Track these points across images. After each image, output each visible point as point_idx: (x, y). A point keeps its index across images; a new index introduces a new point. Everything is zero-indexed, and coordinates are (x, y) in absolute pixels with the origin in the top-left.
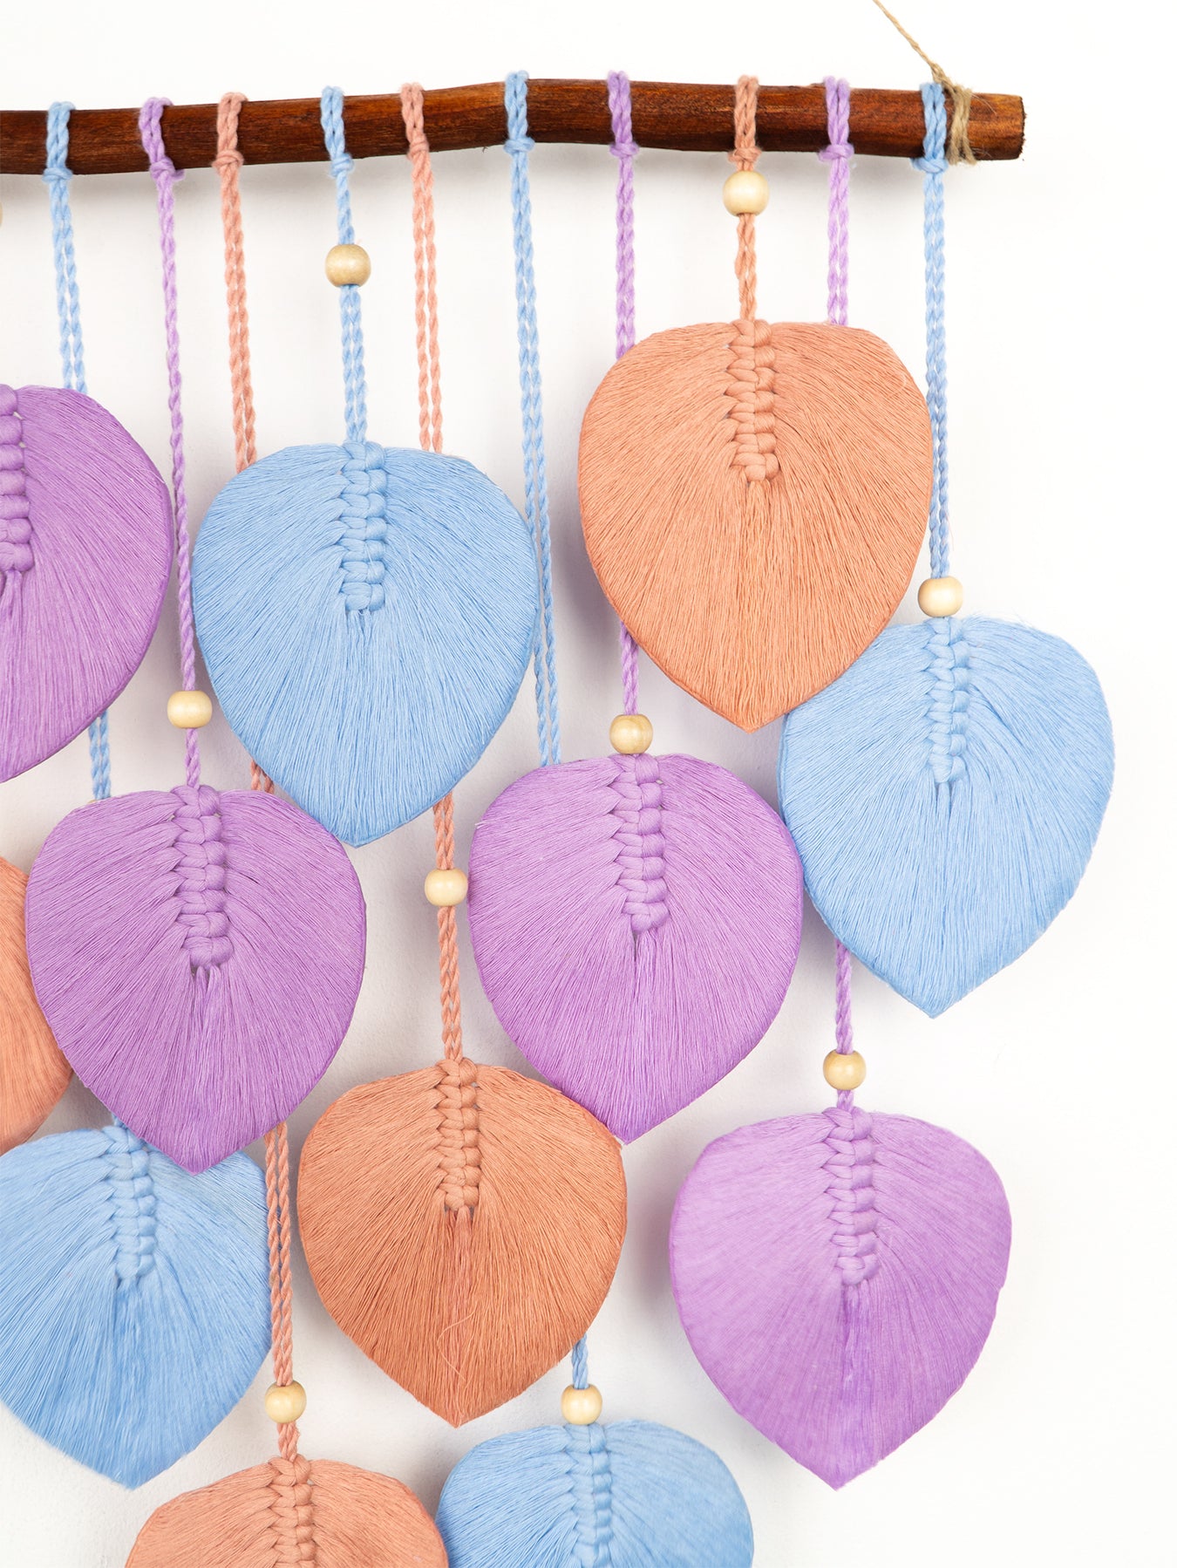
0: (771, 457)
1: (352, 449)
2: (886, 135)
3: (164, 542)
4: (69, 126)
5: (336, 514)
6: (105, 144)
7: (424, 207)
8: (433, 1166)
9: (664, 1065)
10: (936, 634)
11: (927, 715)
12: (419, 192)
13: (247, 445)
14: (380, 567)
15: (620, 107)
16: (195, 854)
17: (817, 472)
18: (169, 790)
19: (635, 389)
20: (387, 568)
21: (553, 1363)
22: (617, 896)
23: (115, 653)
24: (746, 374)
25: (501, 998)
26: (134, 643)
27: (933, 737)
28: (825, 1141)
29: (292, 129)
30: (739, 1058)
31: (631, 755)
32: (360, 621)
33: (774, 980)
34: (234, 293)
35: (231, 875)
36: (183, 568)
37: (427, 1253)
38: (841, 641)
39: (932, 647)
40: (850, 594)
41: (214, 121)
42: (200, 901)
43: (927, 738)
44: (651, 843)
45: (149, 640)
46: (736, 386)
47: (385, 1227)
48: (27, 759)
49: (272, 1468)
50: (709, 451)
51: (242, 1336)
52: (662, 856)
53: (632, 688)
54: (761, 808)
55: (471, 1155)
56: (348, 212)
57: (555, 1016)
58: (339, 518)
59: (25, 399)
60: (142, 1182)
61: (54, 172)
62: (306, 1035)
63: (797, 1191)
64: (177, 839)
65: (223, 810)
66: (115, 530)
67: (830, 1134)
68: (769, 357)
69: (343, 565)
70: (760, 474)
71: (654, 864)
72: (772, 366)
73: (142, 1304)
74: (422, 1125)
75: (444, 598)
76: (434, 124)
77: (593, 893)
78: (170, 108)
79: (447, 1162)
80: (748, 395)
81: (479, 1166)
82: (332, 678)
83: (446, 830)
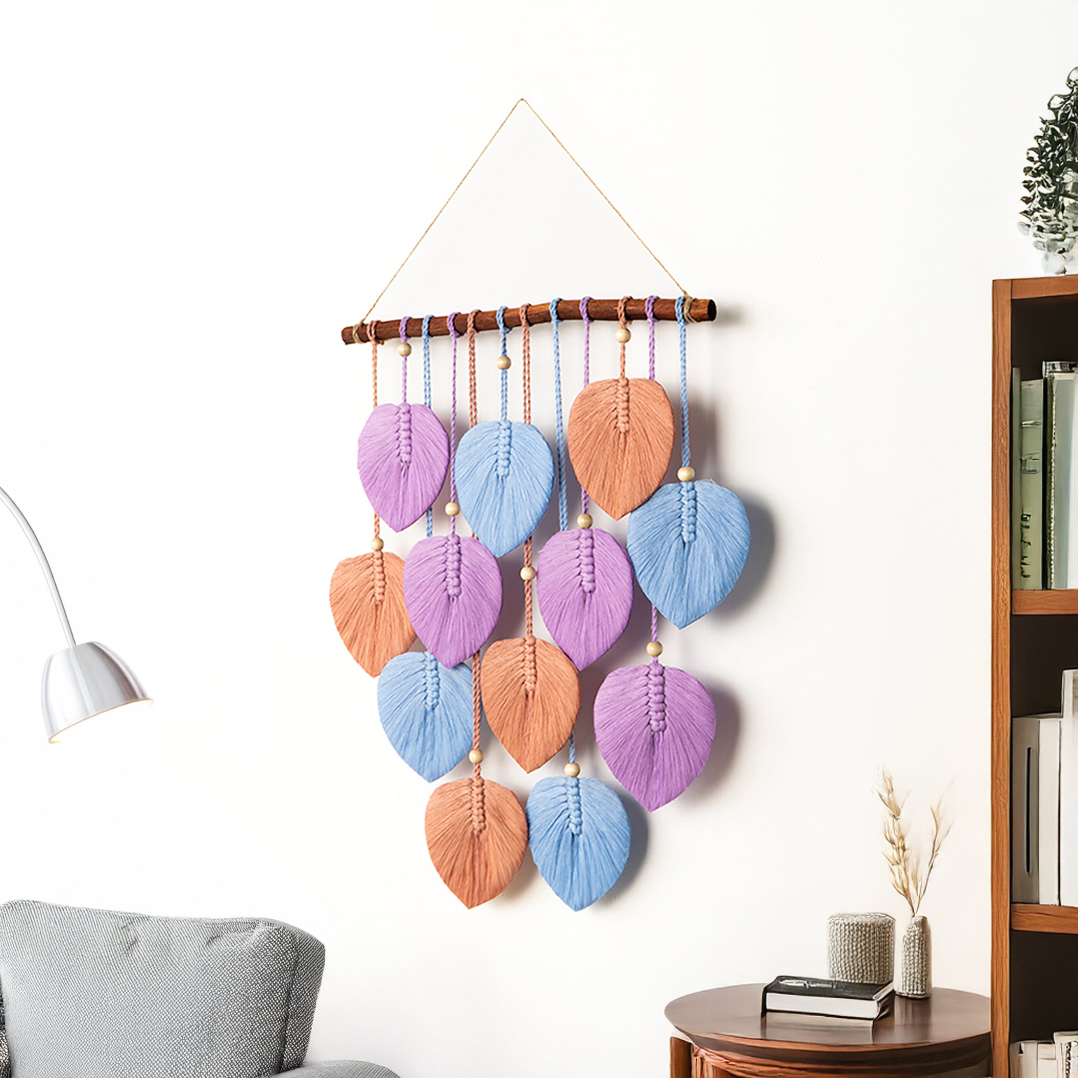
0: (627, 424)
1: (501, 423)
2: (666, 315)
3: (447, 454)
4: (429, 322)
6: (439, 327)
7: (526, 341)
8: (521, 674)
9: (591, 643)
10: (683, 487)
11: (680, 517)
12: (525, 337)
13: (474, 421)
14: (507, 462)
15: (582, 309)
16: (451, 558)
17: (640, 430)
18: (445, 535)
19: (585, 401)
20: (510, 462)
21: (556, 751)
22: (579, 578)
23: (431, 489)
24: (620, 396)
25: (545, 614)
26: (436, 486)
27: (683, 525)
28: (647, 675)
29: (489, 321)
30: (614, 640)
31: (584, 528)
32: (501, 480)
33: (624, 611)
34: (471, 372)
35: (462, 566)
36: (452, 461)
37: (519, 707)
38: (643, 488)
39: (681, 492)
40: (647, 473)
41: (466, 319)
42: (451, 574)
43: (680, 525)
44: (589, 560)
45: (442, 486)
46: (617, 400)
47: (506, 695)
48: (406, 524)
49: (471, 779)
50: (608, 423)
51: (464, 732)
52: (593, 565)
53: (585, 505)
54: (619, 548)
55: (533, 671)
56: (505, 345)
57: (559, 621)
58: (497, 445)
59: (412, 408)
60: (435, 672)
61: (424, 337)
62: (482, 623)
63: (637, 693)
64: (446, 552)
65: (461, 542)
66: (433, 450)
67: (649, 673)
68: (627, 390)
69: (497, 461)
70: (623, 430)
71: (590, 568)
72: (628, 393)
73: (434, 716)
74: (518, 658)
75: (525, 472)
76: (529, 317)
77: (571, 577)
78: (456, 315)
79: (526, 673)
80: (620, 403)
81: (536, 676)
82: (492, 499)
83: (528, 553)
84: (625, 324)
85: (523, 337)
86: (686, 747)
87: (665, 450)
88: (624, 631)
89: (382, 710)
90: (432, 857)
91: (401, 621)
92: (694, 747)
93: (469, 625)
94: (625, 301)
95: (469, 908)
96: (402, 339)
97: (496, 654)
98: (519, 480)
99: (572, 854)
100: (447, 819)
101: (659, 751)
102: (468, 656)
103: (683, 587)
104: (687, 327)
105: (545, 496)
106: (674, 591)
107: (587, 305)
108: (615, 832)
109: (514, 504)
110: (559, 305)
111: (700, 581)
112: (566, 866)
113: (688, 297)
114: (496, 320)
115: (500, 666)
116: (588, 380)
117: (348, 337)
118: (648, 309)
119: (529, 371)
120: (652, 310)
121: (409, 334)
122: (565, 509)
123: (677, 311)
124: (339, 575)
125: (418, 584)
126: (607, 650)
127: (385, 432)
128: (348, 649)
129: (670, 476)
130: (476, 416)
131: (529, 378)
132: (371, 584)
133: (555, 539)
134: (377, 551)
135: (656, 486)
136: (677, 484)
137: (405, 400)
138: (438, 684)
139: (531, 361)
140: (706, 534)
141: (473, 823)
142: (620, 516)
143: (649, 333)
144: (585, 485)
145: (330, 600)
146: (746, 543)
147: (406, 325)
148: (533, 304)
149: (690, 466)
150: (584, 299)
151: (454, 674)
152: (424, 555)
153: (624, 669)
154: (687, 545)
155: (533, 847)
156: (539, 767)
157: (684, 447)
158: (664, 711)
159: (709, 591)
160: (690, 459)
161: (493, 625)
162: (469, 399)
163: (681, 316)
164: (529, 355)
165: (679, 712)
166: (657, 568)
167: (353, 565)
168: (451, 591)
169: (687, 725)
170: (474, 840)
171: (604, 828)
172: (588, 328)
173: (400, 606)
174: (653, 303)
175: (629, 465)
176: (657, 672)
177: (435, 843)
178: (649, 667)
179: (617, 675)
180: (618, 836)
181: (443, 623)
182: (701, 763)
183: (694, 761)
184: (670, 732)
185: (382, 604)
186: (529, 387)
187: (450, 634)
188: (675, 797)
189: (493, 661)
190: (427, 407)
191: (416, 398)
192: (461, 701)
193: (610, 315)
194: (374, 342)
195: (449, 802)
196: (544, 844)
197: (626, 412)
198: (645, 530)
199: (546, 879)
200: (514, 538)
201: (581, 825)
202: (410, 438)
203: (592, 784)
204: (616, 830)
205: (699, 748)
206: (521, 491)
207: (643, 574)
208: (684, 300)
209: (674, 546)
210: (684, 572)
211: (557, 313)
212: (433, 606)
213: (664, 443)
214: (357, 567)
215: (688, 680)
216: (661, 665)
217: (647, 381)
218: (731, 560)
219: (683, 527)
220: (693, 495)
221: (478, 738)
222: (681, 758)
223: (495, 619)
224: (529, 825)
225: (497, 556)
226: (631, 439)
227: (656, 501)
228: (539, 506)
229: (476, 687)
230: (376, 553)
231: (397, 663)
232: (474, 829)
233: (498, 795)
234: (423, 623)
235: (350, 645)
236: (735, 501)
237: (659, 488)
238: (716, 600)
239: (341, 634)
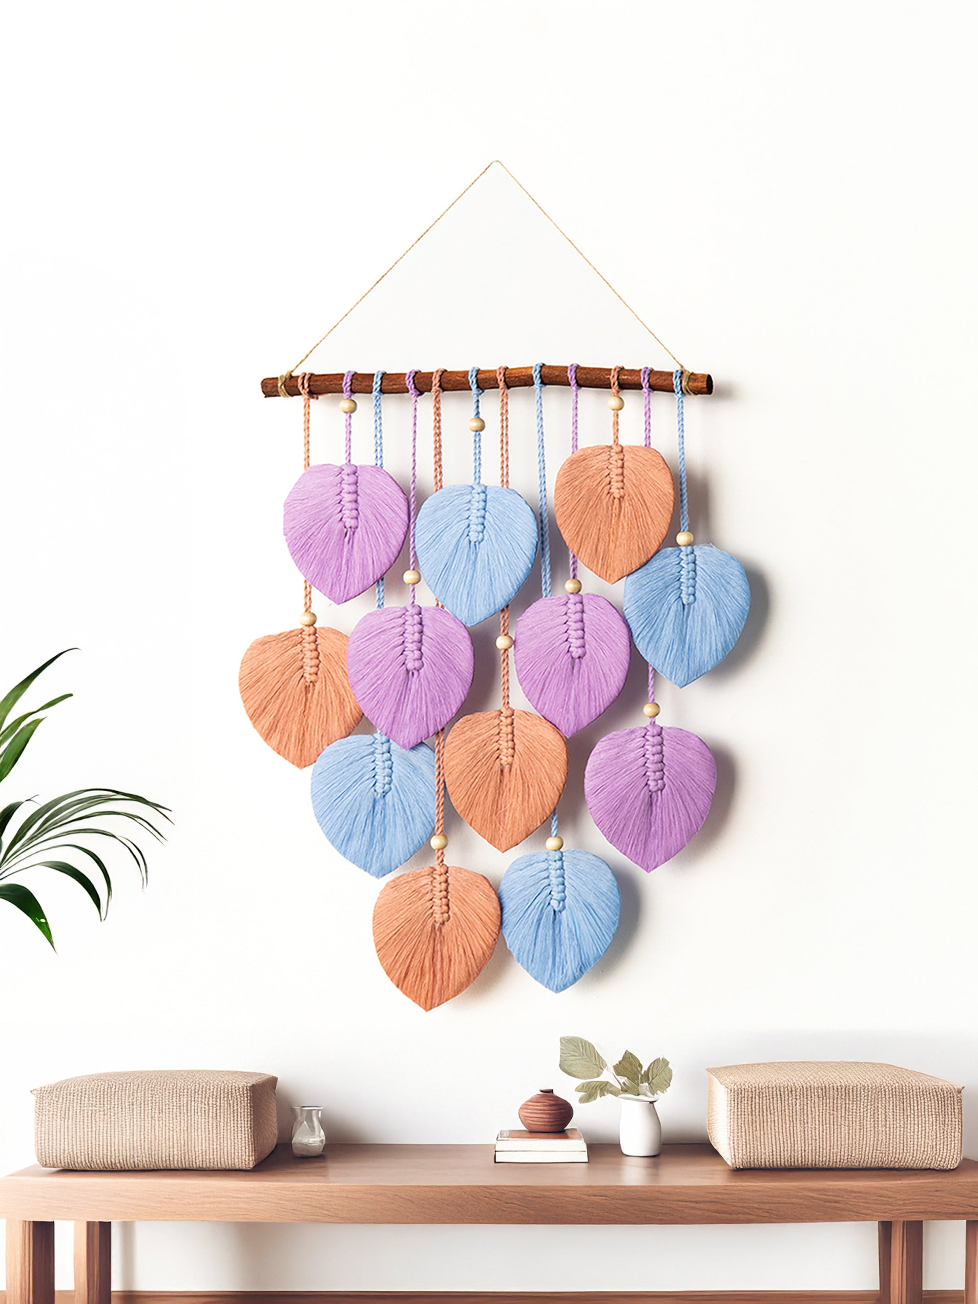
0: (622, 490)
1: (474, 486)
2: (662, 386)
3: (406, 519)
4: (381, 378)
5: (467, 508)
6: (394, 385)
7: (504, 404)
8: (496, 748)
9: (582, 708)
10: (682, 551)
11: (679, 580)
12: (503, 400)
13: (439, 484)
14: (482, 527)
15: (571, 375)
16: (410, 629)
17: (636, 496)
18: (403, 606)
19: (574, 466)
20: (484, 527)
21: (539, 824)
22: (566, 645)
23: (386, 557)
24: (614, 462)
25: (524, 684)
26: (393, 553)
27: (682, 588)
28: (644, 737)
29: (459, 380)
30: (608, 704)
31: (572, 593)
32: (474, 546)
33: (620, 674)
34: (436, 433)
35: (424, 637)
36: (412, 527)
37: (493, 783)
38: (642, 552)
39: (680, 556)
40: (646, 537)
41: (431, 378)
42: (410, 646)
43: (679, 588)
44: (579, 625)
45: (399, 552)
46: (610, 467)
47: (476, 772)
48: (351, 595)
49: (432, 868)
50: (601, 488)
51: (424, 818)
52: (583, 630)
53: (574, 570)
54: (615, 611)
55: (510, 744)
56: (478, 407)
57: (542, 690)
58: (468, 510)
59: (358, 468)
60: (387, 755)
61: (375, 393)
62: (449, 697)
63: (632, 755)
64: (404, 623)
65: (422, 613)
66: (388, 514)
67: (645, 734)
68: (621, 457)
69: (469, 526)
70: (618, 496)
71: (580, 633)
72: (622, 460)
73: (385, 804)
74: (492, 732)
75: (504, 538)
76: (507, 380)
77: (557, 644)
78: (416, 373)
79: (501, 747)
80: (614, 470)
81: (513, 749)
82: (463, 566)
83: (505, 621)
84: (618, 392)
85: (501, 400)
86: (686, 804)
87: (665, 515)
88: (619, 694)
89: (316, 803)
90: (381, 959)
91: (342, 703)
92: (695, 803)
93: (432, 700)
94: (617, 370)
95: (427, 1010)
96: (346, 395)
97: (465, 729)
98: (496, 545)
99: (554, 932)
100: (402, 915)
101: (656, 810)
102: (431, 735)
103: (683, 647)
104: (684, 399)
105: (528, 561)
106: (674, 651)
107: (575, 371)
108: (604, 902)
109: (489, 570)
110: (543, 369)
111: (701, 641)
112: (546, 945)
113: (685, 371)
114: (468, 380)
115: (470, 742)
116: (576, 446)
117: (270, 388)
118: (644, 379)
119: (507, 434)
120: (648, 381)
121: (354, 390)
122: (548, 576)
123: (675, 383)
124: (254, 655)
125: (367, 660)
126: (600, 715)
127: (322, 495)
128: (265, 740)
129: (669, 540)
130: (440, 480)
131: (507, 442)
132: (299, 664)
133: (536, 606)
134: (309, 626)
135: (655, 549)
136: (676, 548)
137: (350, 461)
138: (391, 768)
139: (509, 424)
140: (706, 596)
141: (434, 915)
142: (616, 579)
143: (644, 402)
144: (575, 550)
145: (240, 685)
146: (747, 603)
147: (351, 380)
148: (510, 367)
149: (689, 531)
150: (572, 365)
151: (412, 755)
152: (374, 628)
153: (618, 732)
154: (686, 606)
155: (506, 932)
156: (517, 844)
157: (683, 513)
158: (662, 770)
159: (711, 648)
160: (689, 525)
161: (463, 699)
162: (433, 461)
163: (679, 388)
164: (507, 419)
165: (678, 769)
166: (655, 631)
167: (274, 643)
168: (410, 665)
169: (687, 781)
170: (436, 934)
171: (591, 899)
172: (577, 395)
173: (341, 686)
174: (649, 374)
175: (626, 530)
176: (655, 732)
177: (386, 943)
178: (645, 728)
179: (610, 739)
180: (607, 905)
181: (400, 699)
182: (702, 818)
183: (694, 816)
184: (669, 791)
185: (314, 685)
186: (507, 450)
187: (409, 711)
188: (675, 855)
189: (461, 736)
190: (379, 468)
191: (363, 457)
192: (420, 784)
193: (600, 383)
194: (306, 397)
195: (405, 896)
196: (521, 926)
197: (620, 478)
198: (644, 592)
199: (522, 964)
200: (490, 606)
201: (564, 900)
202: (356, 501)
203: (577, 855)
204: (604, 900)
205: (699, 803)
206: (498, 556)
207: (640, 636)
208: (682, 373)
209: (673, 608)
210: (684, 633)
211: (541, 377)
212: (387, 683)
213: (664, 507)
214: (280, 645)
215: (689, 737)
216: (659, 726)
217: (643, 448)
218: (732, 619)
219: (682, 590)
220: (693, 558)
221: (441, 822)
222: (681, 815)
223: (465, 692)
224: (502, 909)
225: (469, 625)
226: (627, 504)
227: (655, 564)
228: (520, 572)
229: (439, 767)
230: (306, 629)
231: (338, 748)
232: (435, 921)
233: (466, 881)
234: (375, 701)
235: (268, 735)
236: (734, 564)
237: (657, 552)
238: (717, 658)
239: (254, 723)
